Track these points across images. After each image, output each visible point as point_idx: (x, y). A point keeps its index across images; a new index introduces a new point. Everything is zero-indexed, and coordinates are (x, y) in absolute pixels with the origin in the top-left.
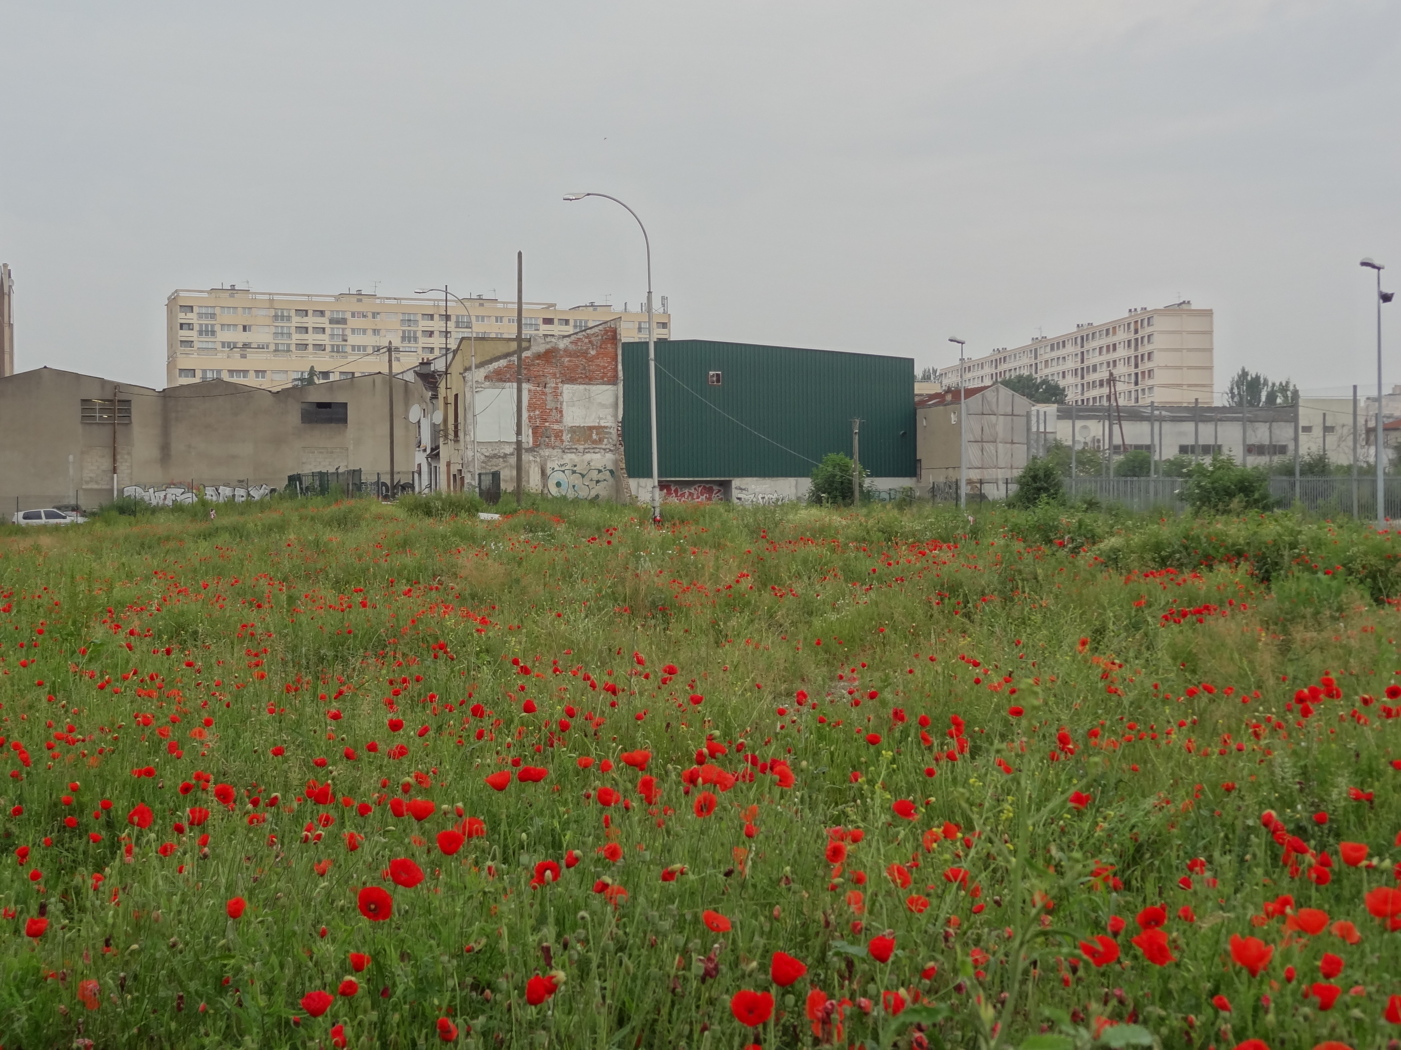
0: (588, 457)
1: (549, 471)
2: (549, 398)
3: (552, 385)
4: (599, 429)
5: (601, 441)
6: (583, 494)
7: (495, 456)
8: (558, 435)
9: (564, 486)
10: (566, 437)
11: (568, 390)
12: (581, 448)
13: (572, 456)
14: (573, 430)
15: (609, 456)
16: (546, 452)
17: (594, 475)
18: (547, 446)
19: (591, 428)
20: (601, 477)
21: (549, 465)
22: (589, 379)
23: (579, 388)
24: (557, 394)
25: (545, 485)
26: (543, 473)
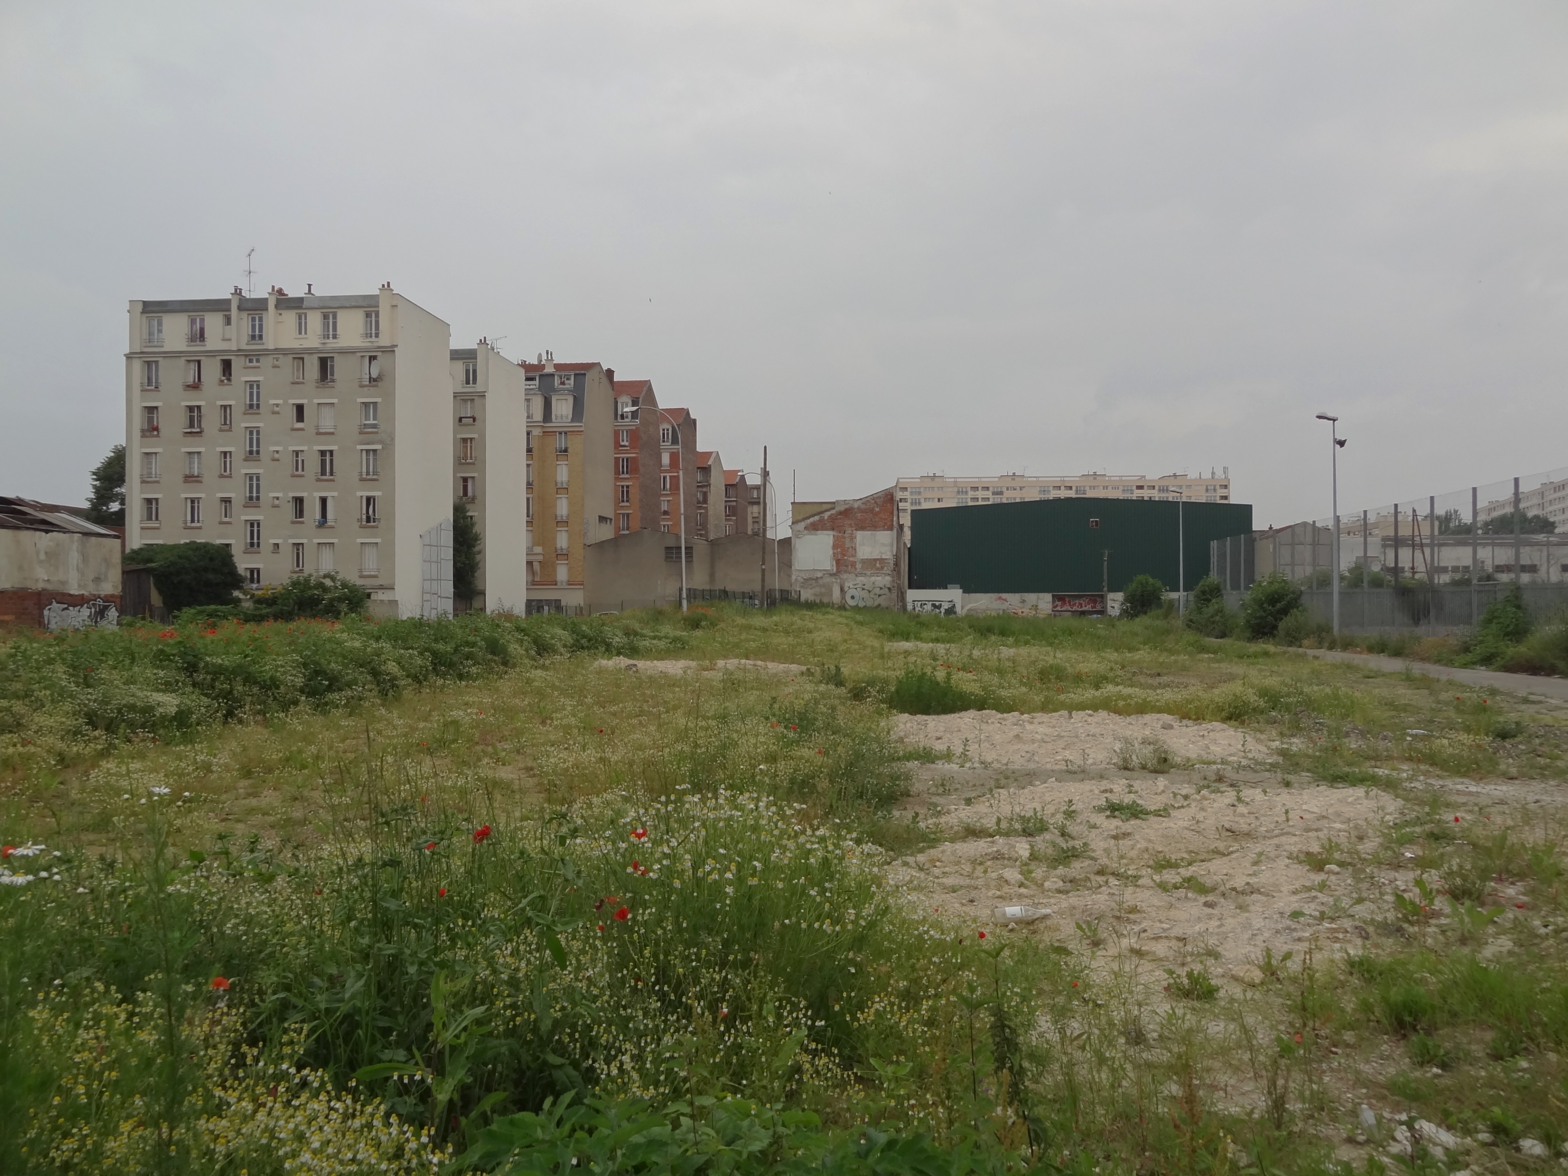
0: (873, 579)
1: (846, 589)
2: (847, 541)
3: (849, 531)
4: (882, 560)
5: (882, 568)
6: (869, 604)
7: (811, 579)
8: (853, 564)
9: (857, 598)
10: (859, 566)
11: (860, 535)
12: (869, 573)
13: (862, 578)
14: (864, 562)
15: (888, 578)
16: (845, 576)
17: (878, 591)
18: (846, 572)
19: (875, 560)
20: (882, 592)
21: (847, 585)
22: (874, 527)
23: (868, 533)
24: (852, 538)
25: (843, 598)
26: (842, 590)
